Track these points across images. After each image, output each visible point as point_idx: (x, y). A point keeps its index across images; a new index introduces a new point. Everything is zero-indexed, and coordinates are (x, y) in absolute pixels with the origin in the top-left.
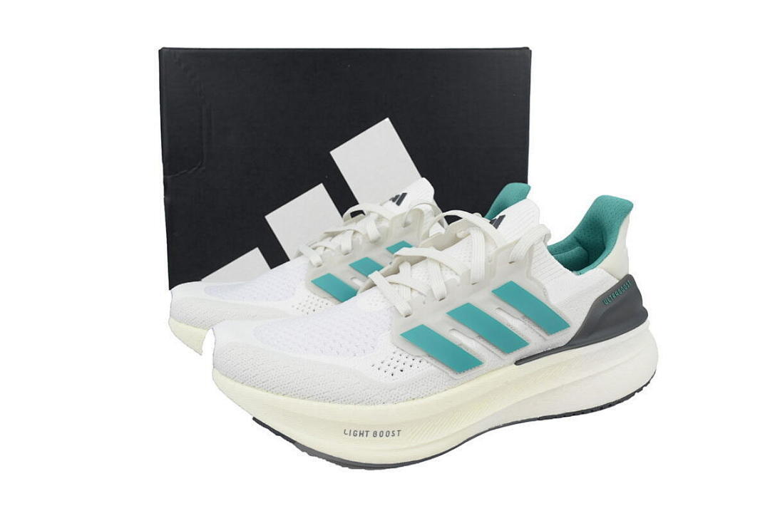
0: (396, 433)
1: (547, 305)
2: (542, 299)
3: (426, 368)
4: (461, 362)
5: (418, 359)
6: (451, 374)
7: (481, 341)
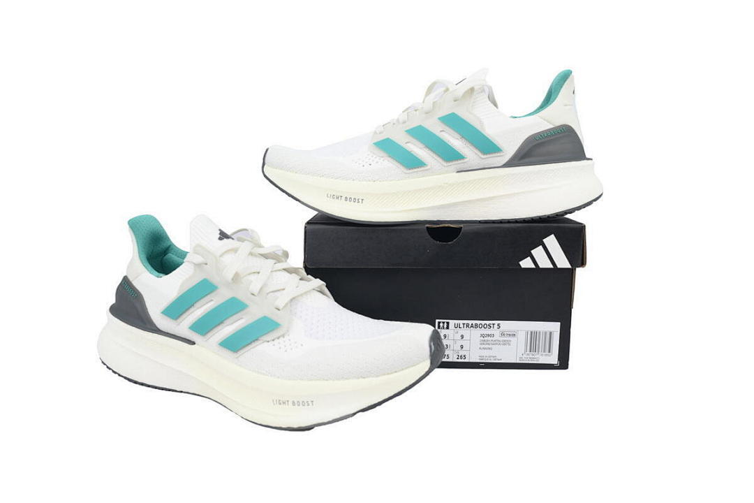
0: (360, 201)
1: (483, 132)
2: (479, 128)
3: (387, 164)
4: (412, 163)
5: (382, 159)
6: (402, 169)
7: (427, 150)
